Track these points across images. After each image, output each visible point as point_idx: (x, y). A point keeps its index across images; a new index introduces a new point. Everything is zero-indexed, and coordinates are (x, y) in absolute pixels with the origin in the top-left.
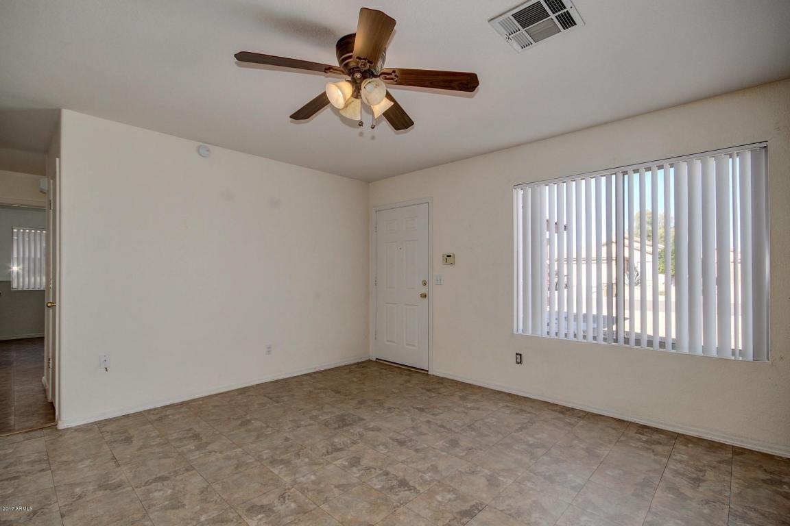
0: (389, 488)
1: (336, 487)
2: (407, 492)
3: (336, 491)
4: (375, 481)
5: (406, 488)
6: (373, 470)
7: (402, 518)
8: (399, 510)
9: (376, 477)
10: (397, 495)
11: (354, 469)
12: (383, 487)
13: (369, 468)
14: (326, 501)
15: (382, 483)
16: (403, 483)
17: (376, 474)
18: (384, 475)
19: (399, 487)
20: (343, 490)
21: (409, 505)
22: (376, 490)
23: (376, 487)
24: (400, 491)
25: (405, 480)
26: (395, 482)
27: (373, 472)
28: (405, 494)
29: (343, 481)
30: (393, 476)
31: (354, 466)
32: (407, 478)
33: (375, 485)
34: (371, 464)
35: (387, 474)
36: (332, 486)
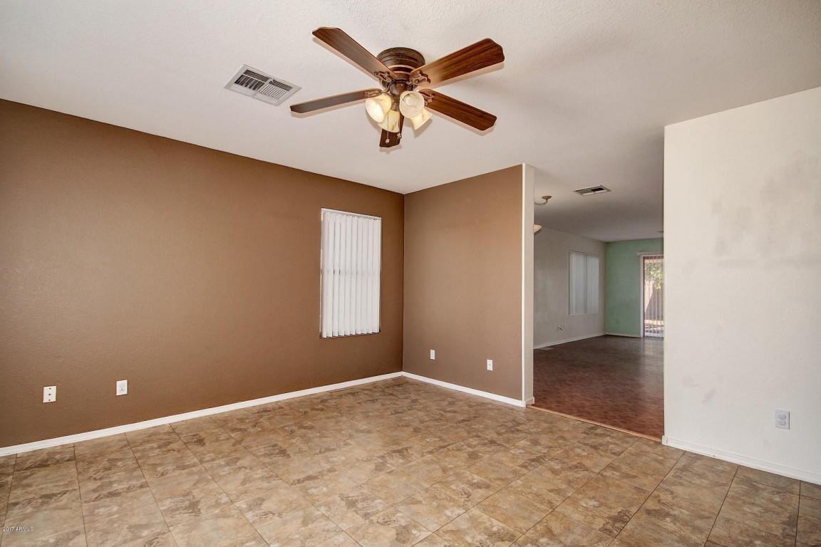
0: (368, 499)
1: (421, 502)
2: (351, 495)
3: (420, 498)
4: (380, 508)
5: (350, 499)
6: (382, 521)
7: (364, 477)
8: (364, 481)
9: (378, 512)
10: (362, 493)
11: (403, 523)
12: (373, 500)
13: (386, 523)
14: (427, 490)
15: (373, 504)
16: (351, 504)
17: (377, 515)
18: (368, 514)
19: (357, 501)
20: (413, 499)
21: (355, 485)
22: (380, 498)
23: (380, 501)
24: (358, 496)
25: (348, 508)
26: (359, 505)
27: (381, 518)
28: (353, 494)
29: (414, 507)
30: (359, 512)
31: (404, 527)
32: (345, 509)
33: (381, 503)
34: (382, 530)
35: (366, 516)
36: (424, 502)
